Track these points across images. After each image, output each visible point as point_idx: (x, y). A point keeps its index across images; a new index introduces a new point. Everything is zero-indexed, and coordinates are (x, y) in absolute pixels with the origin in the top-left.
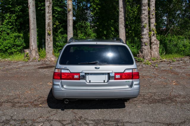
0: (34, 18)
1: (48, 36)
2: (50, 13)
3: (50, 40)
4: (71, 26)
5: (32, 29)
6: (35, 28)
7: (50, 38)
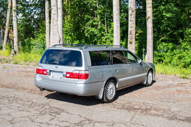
0: (117, 27)
1: (130, 44)
2: (133, 21)
3: (132, 48)
4: (150, 34)
5: (115, 37)
6: (118, 36)
7: (131, 47)
